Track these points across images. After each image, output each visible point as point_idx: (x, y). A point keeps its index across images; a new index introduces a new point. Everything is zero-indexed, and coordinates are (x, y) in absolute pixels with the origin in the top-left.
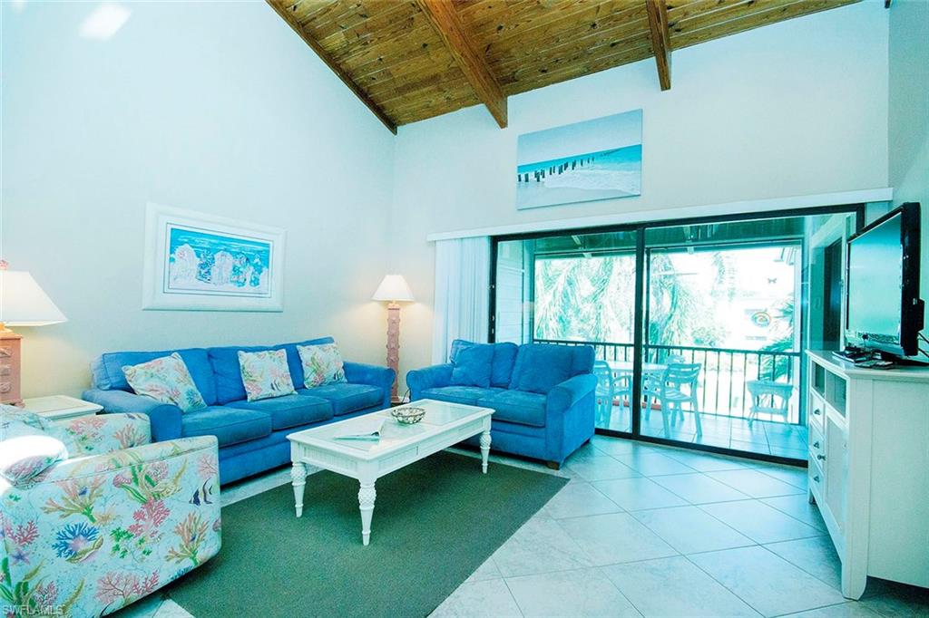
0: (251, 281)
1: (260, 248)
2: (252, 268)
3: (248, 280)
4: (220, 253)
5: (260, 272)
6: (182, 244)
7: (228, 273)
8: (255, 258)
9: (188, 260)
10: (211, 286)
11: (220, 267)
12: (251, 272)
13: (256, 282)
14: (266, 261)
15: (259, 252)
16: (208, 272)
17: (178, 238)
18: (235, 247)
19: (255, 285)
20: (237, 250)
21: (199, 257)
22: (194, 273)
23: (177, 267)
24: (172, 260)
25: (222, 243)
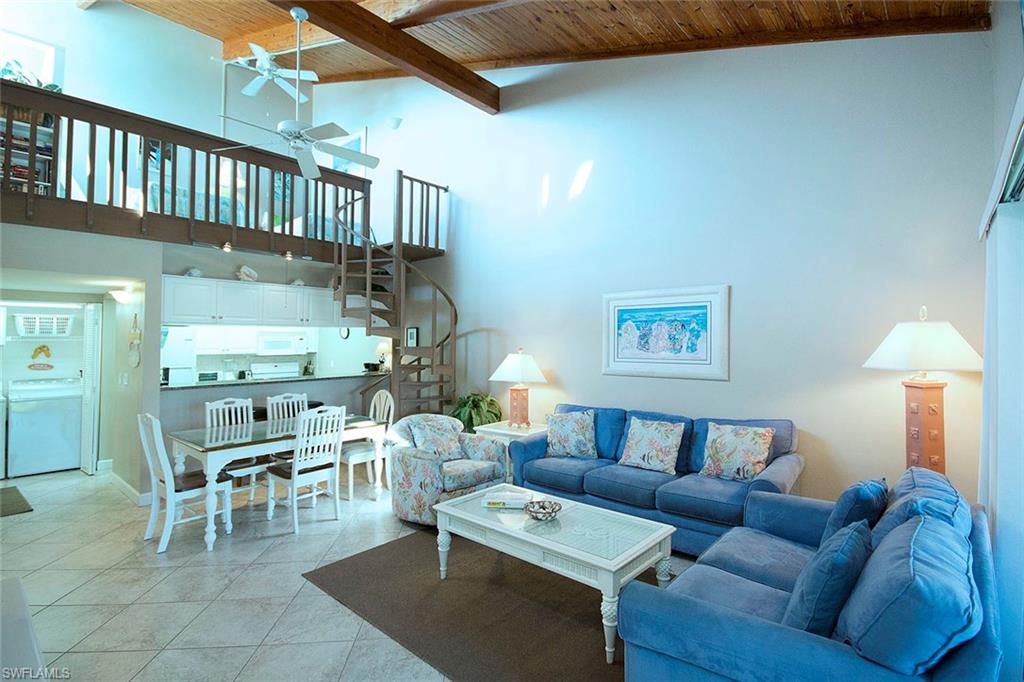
0: (688, 347)
1: (696, 312)
2: (688, 334)
3: (684, 348)
4: (656, 324)
5: (698, 337)
6: (626, 320)
7: (664, 342)
8: (690, 324)
9: (632, 333)
10: (650, 355)
11: (657, 336)
12: (687, 338)
13: (693, 348)
14: (703, 324)
15: (695, 316)
16: (647, 342)
17: (623, 316)
18: (669, 315)
19: (692, 351)
20: (673, 318)
21: (638, 329)
22: (635, 344)
23: (622, 340)
24: (619, 335)
25: (656, 314)
